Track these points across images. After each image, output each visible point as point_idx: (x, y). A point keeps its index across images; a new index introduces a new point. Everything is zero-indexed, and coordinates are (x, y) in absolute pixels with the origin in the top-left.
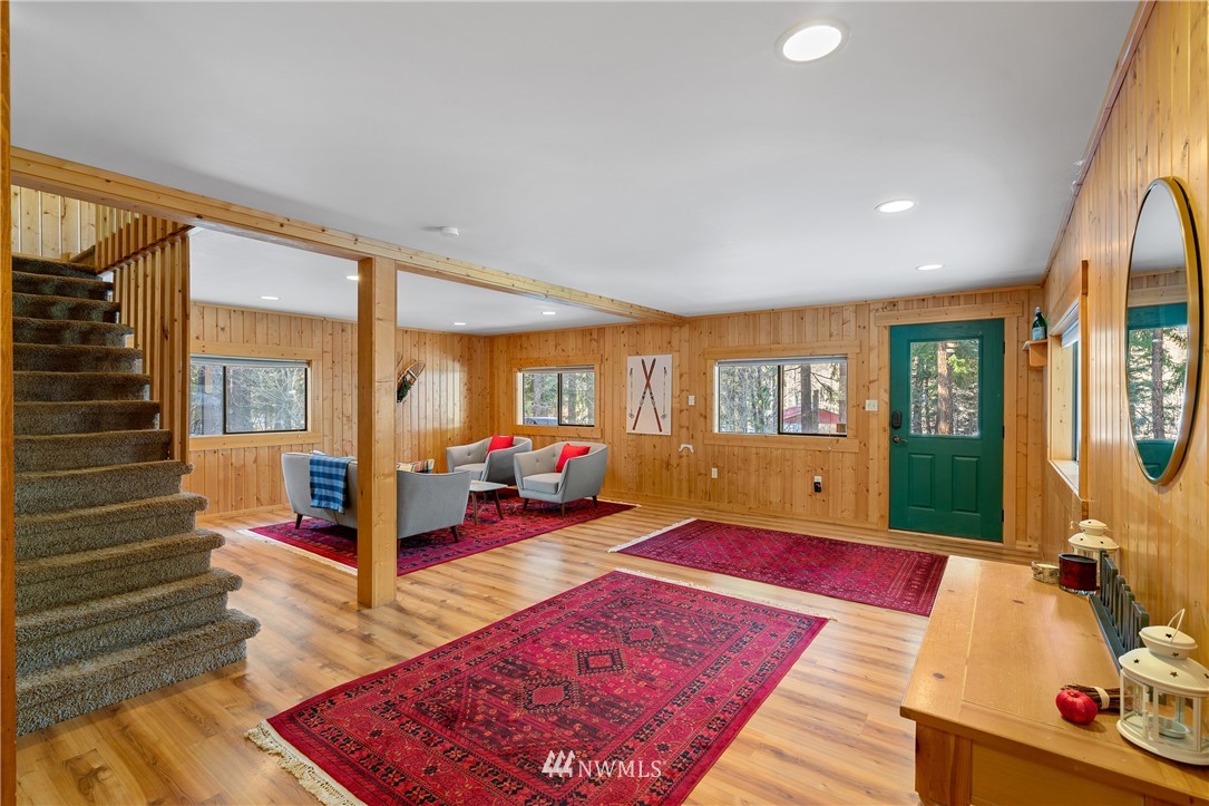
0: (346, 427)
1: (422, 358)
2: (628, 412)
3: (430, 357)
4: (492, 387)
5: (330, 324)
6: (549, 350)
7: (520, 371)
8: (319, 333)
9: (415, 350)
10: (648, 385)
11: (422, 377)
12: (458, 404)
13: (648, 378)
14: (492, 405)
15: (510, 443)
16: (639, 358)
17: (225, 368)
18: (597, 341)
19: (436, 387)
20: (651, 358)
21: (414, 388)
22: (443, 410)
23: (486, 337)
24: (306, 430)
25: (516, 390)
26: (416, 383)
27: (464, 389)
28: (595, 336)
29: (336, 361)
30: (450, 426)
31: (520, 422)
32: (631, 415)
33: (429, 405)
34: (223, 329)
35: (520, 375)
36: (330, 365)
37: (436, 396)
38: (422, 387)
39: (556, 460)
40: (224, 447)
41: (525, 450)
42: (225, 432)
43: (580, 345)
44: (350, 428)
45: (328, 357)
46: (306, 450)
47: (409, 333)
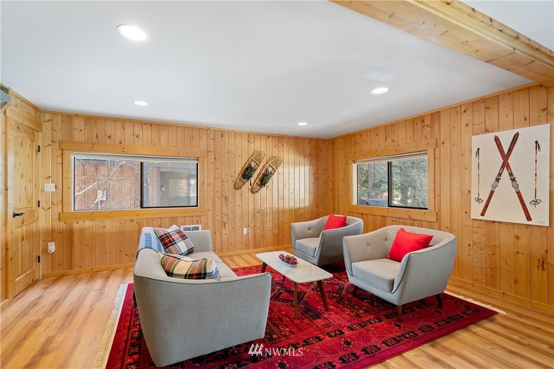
0: (224, 205)
1: (281, 155)
2: (474, 195)
3: (287, 154)
4: (334, 176)
5: (212, 132)
6: (380, 142)
7: (354, 162)
8: (204, 138)
9: (275, 150)
10: (505, 165)
11: (280, 169)
12: (308, 188)
13: (506, 157)
14: (333, 189)
15: (343, 223)
16: (491, 136)
17: (142, 164)
18: (431, 126)
19: (292, 176)
20: (511, 134)
21: (274, 177)
22: (297, 193)
23: (328, 140)
24: (197, 206)
25: (352, 177)
26: (276, 173)
27: (312, 178)
28: (427, 122)
29: (217, 158)
30: (302, 205)
31: (355, 202)
32: (479, 200)
33: (286, 189)
34: (137, 136)
35: (354, 166)
36: (212, 160)
37: (291, 182)
38: (281, 177)
39: (389, 245)
40: (138, 217)
41: (355, 232)
42: (142, 207)
43: (410, 134)
44: (227, 205)
45: (211, 155)
46: (195, 221)
47: (271, 138)
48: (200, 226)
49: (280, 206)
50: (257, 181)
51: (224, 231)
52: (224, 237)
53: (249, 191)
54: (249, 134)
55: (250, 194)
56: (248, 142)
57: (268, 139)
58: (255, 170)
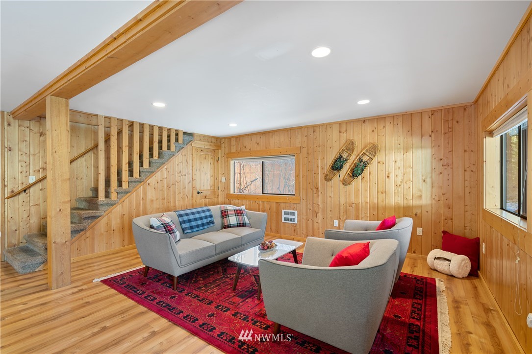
0: (315, 195)
1: (381, 139)
9: (373, 136)
17: (263, 163)
19: (398, 164)
23: (474, 103)
24: (295, 194)
26: (373, 162)
27: (437, 164)
29: (309, 153)
33: (389, 181)
34: (257, 144)
36: (305, 155)
37: (398, 172)
42: (263, 193)
44: (318, 196)
45: (305, 151)
46: (292, 207)
47: (367, 122)
48: (296, 212)
49: (379, 201)
50: (348, 172)
51: (315, 220)
52: (316, 225)
53: (341, 183)
54: (340, 124)
55: (342, 186)
56: (340, 132)
57: (363, 125)
58: (346, 160)
